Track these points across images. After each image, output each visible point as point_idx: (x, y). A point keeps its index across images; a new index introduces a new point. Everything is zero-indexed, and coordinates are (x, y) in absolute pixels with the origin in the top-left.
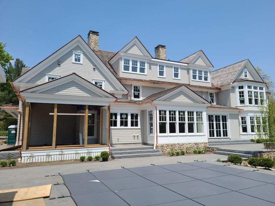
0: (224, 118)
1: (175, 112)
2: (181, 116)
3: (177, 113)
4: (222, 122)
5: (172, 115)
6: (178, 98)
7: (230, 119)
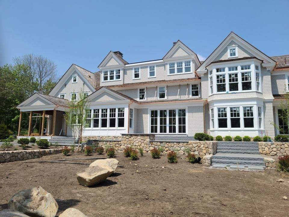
0: (183, 113)
1: (98, 110)
2: (103, 113)
3: (100, 111)
4: (169, 117)
5: (96, 112)
6: (101, 99)
7: (188, 112)
